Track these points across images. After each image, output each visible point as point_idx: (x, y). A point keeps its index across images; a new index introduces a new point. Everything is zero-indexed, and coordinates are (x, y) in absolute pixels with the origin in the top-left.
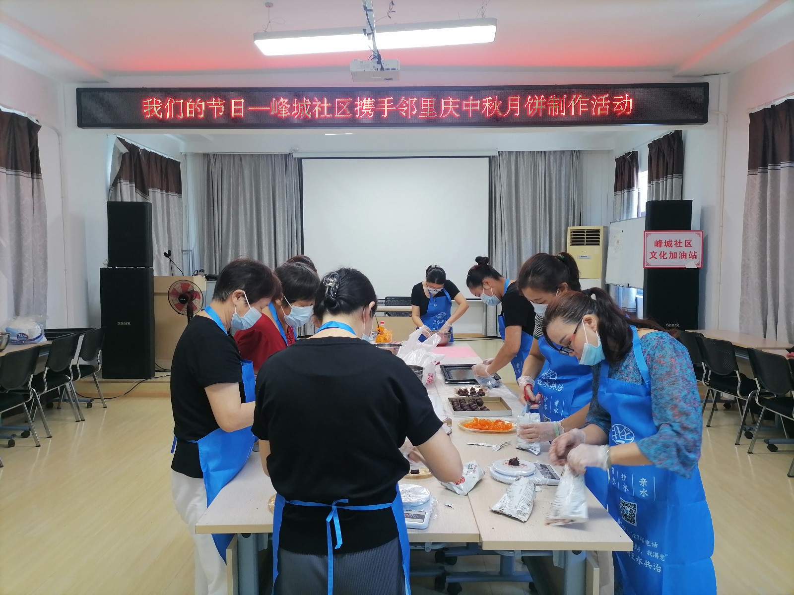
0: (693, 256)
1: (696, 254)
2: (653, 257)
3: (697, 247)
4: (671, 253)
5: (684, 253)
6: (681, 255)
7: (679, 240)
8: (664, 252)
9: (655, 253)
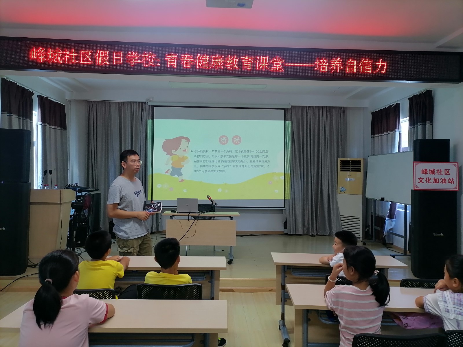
0: (451, 181)
1: (453, 180)
2: (421, 181)
3: (454, 174)
4: (434, 179)
5: (444, 179)
6: (442, 181)
7: (441, 169)
8: (429, 178)
9: (422, 179)
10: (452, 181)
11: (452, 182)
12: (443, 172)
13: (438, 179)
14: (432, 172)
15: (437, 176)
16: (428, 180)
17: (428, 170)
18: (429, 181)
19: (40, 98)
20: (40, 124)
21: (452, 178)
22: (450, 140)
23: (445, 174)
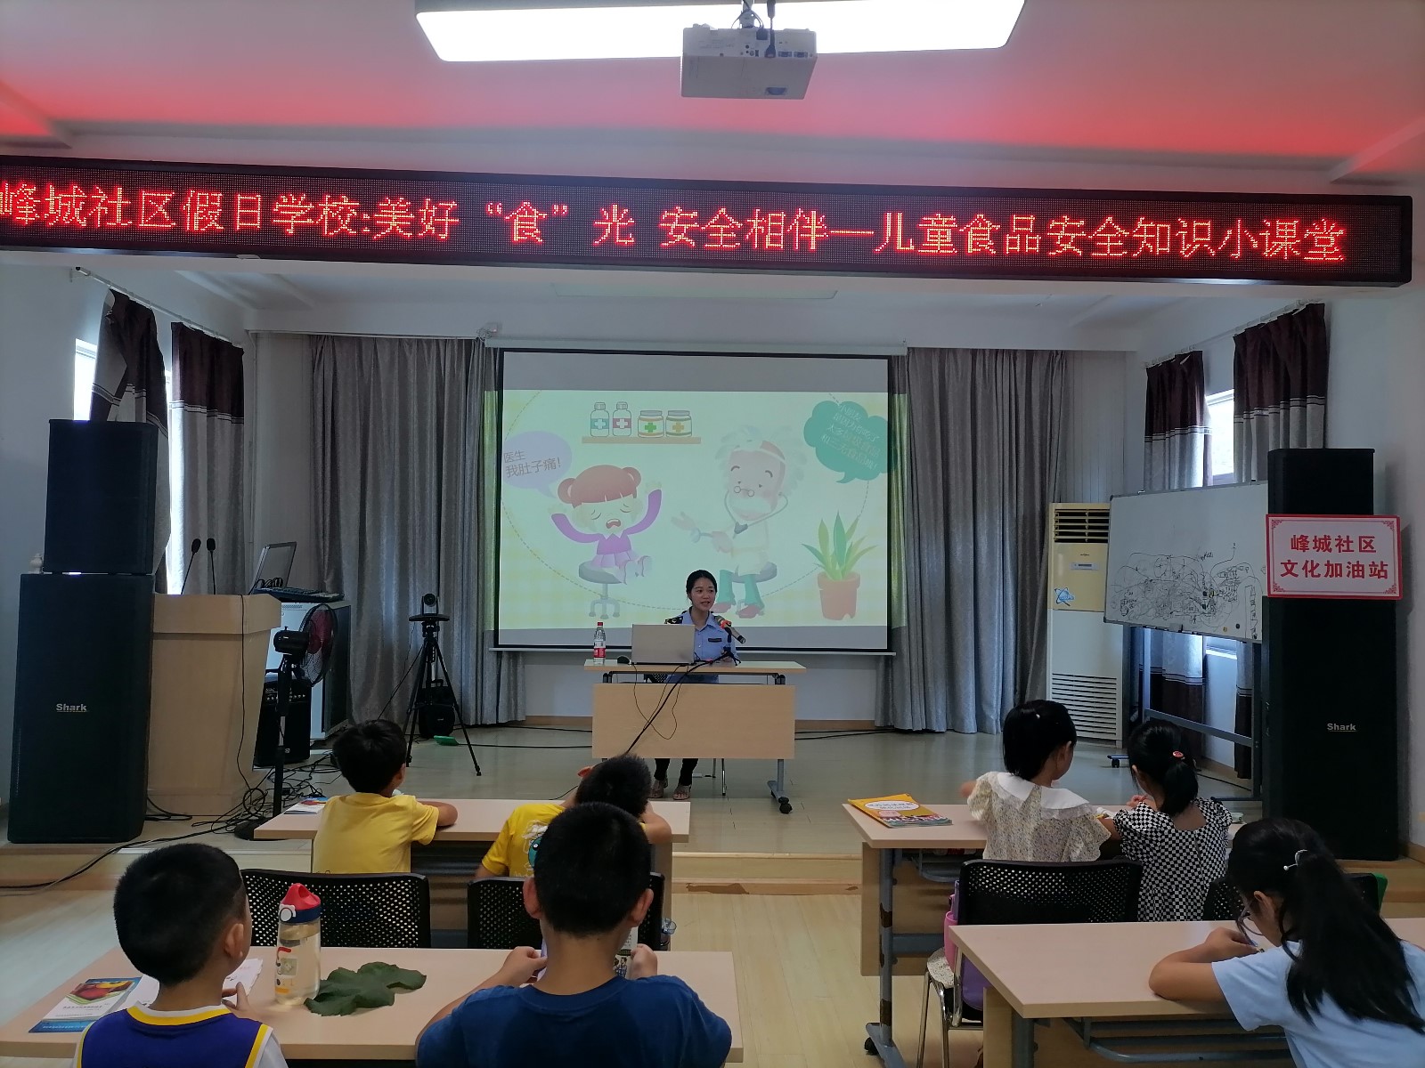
0: (1379, 571)
1: (1385, 568)
2: (1289, 572)
3: (1386, 550)
4: (1328, 564)
5: (1358, 565)
6: (1351, 570)
7: (1348, 537)
8: (1312, 562)
9: (1293, 564)
10: (1382, 570)
11: (1382, 574)
12: (1354, 546)
13: (1341, 565)
14: (1323, 544)
15: (1335, 556)
16: (1309, 568)
17: (1310, 539)
18: (1312, 571)
19: (180, 331)
20: (179, 405)
21: (1382, 562)
22: (1373, 451)
23: (1360, 551)
